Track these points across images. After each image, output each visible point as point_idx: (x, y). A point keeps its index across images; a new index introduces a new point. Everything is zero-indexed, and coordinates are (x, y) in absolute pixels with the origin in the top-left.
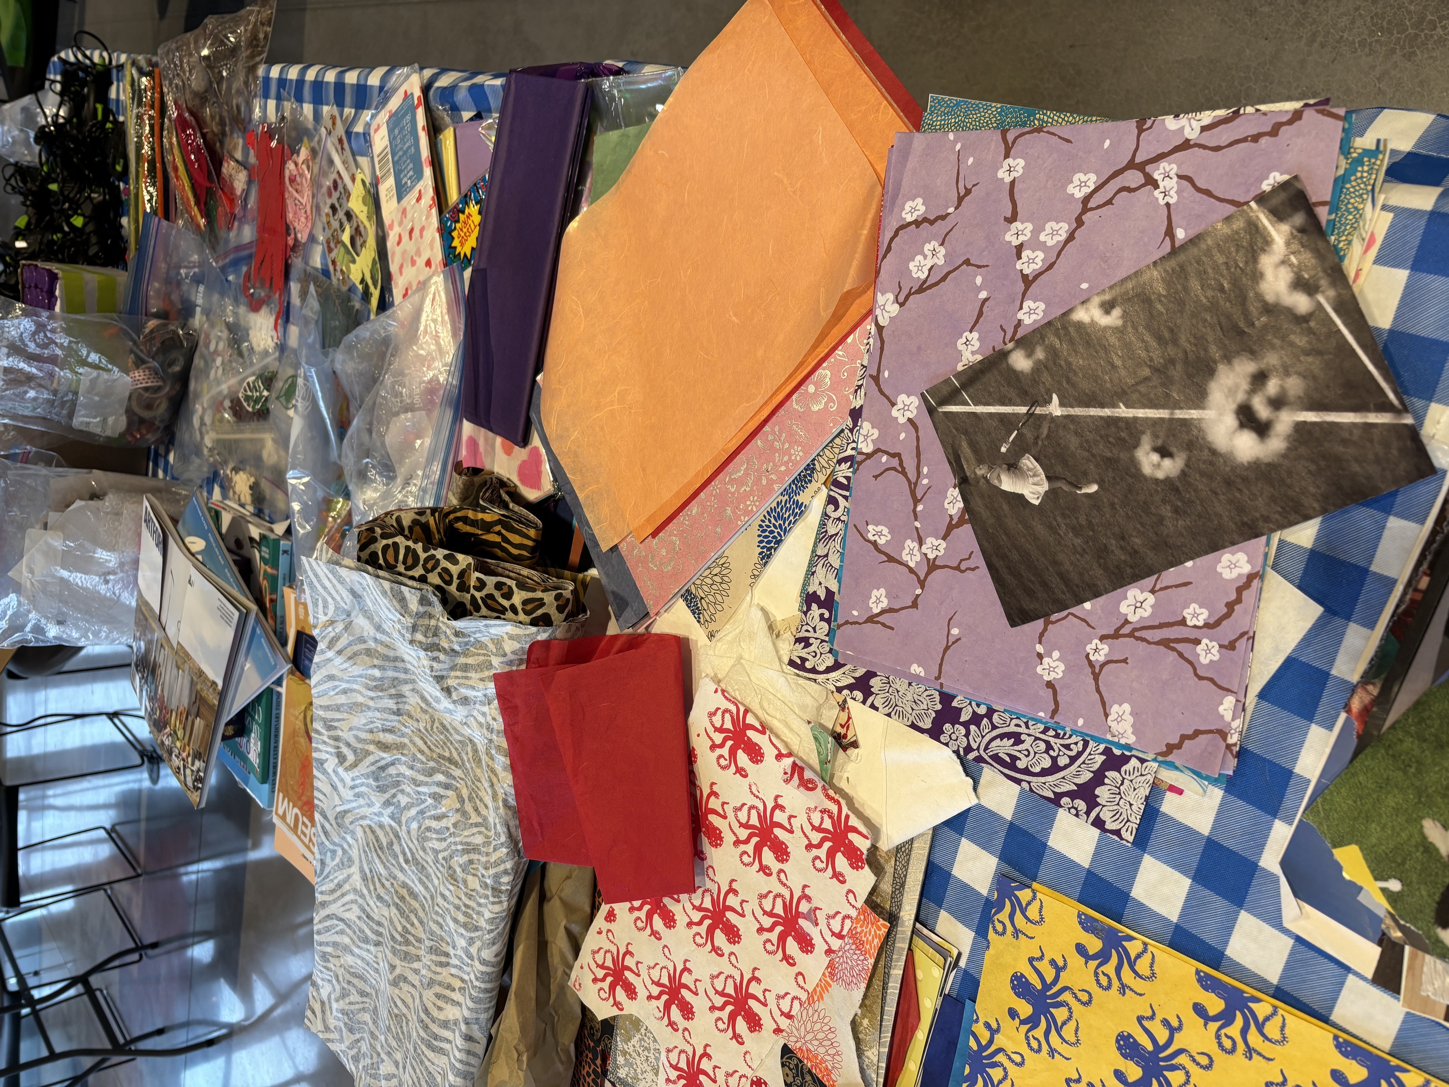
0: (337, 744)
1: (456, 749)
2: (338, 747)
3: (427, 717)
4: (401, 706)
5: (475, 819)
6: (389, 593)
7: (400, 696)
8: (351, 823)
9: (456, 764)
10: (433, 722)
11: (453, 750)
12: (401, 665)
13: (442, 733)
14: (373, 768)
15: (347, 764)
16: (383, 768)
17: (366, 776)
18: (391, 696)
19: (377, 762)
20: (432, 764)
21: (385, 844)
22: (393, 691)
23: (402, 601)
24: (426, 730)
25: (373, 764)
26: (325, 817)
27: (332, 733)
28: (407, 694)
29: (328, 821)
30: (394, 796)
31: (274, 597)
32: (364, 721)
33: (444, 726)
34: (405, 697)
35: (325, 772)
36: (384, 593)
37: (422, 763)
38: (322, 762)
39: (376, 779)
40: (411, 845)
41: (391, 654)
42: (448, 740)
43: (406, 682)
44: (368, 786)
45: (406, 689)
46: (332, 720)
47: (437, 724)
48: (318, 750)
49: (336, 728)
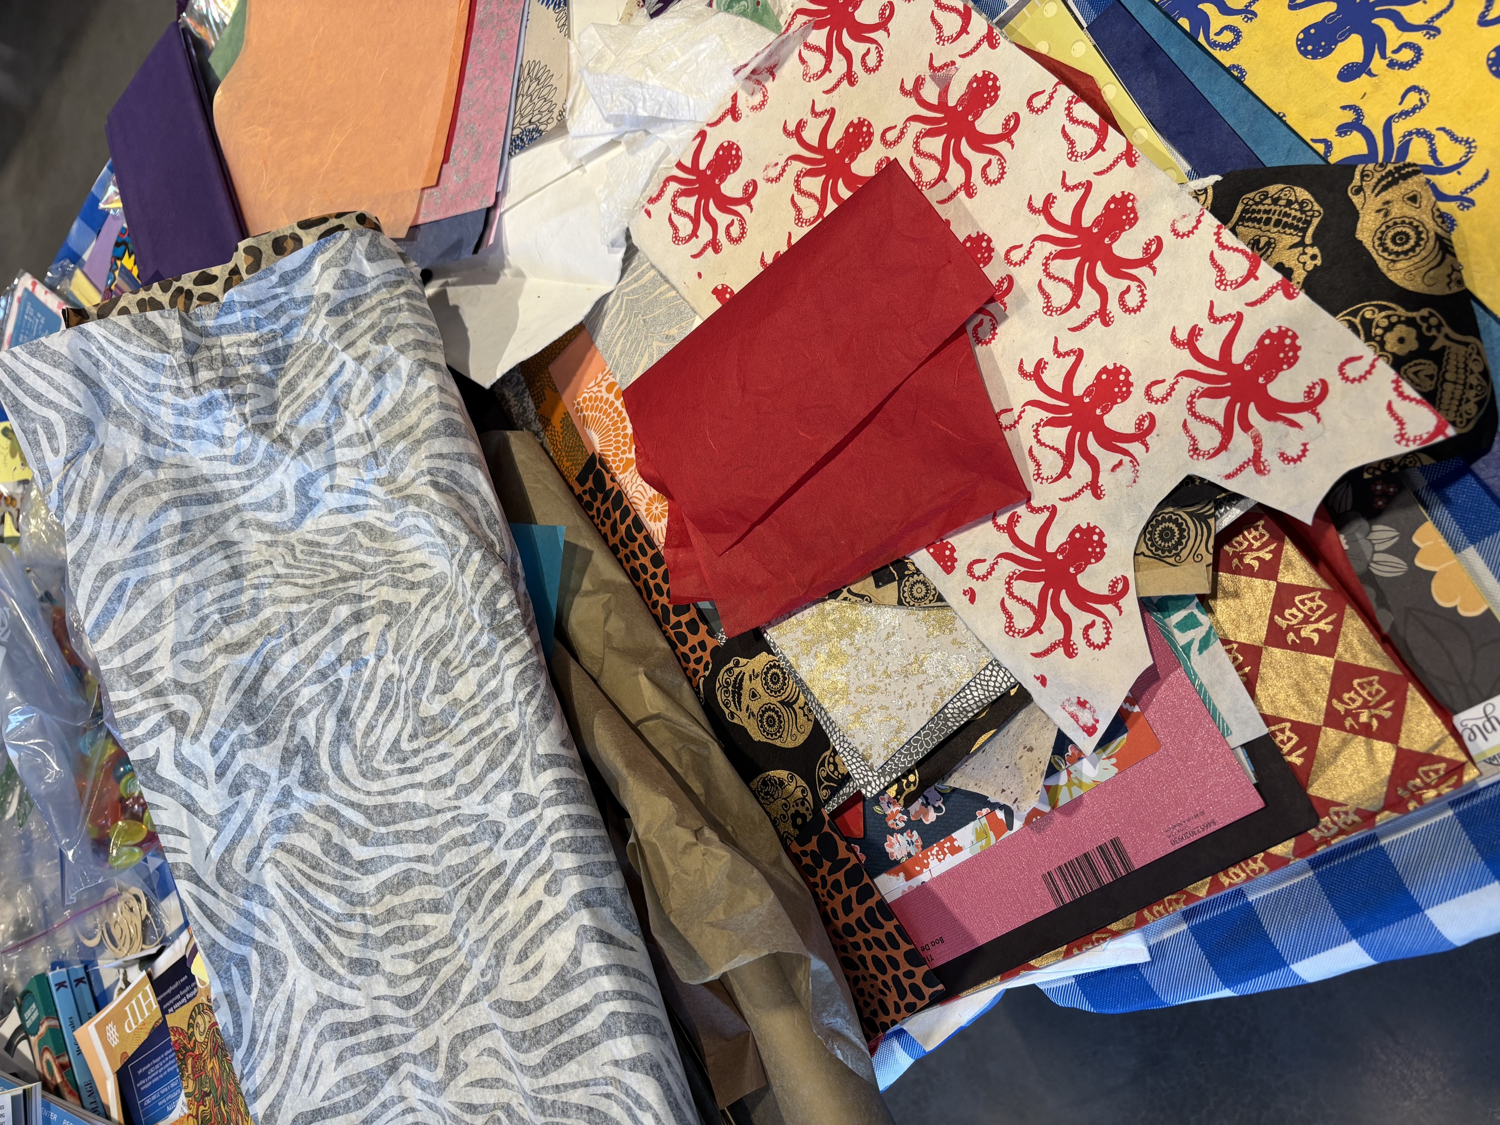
0: (162, 701)
1: (343, 559)
2: (167, 706)
3: (280, 550)
4: (235, 561)
5: (415, 598)
6: (132, 330)
7: (226, 544)
8: (249, 867)
9: (354, 576)
10: (292, 549)
11: (340, 564)
12: (203, 489)
13: (312, 554)
14: (237, 696)
15: (192, 726)
16: (254, 688)
17: (232, 721)
18: (213, 550)
19: (238, 681)
20: (319, 603)
21: (318, 852)
22: (212, 540)
23: (156, 332)
24: (288, 566)
25: (233, 689)
26: (197, 881)
27: (148, 686)
28: (237, 536)
29: (207, 888)
30: (293, 729)
31: (65, 1060)
32: (189, 624)
33: (311, 543)
34: (234, 543)
35: (163, 785)
36: (125, 336)
37: (305, 613)
38: (150, 764)
39: (251, 718)
40: (355, 797)
41: (184, 475)
42: (325, 556)
43: (225, 517)
44: (242, 742)
45: (231, 529)
46: (139, 662)
47: (299, 548)
48: (135, 742)
49: (150, 674)
